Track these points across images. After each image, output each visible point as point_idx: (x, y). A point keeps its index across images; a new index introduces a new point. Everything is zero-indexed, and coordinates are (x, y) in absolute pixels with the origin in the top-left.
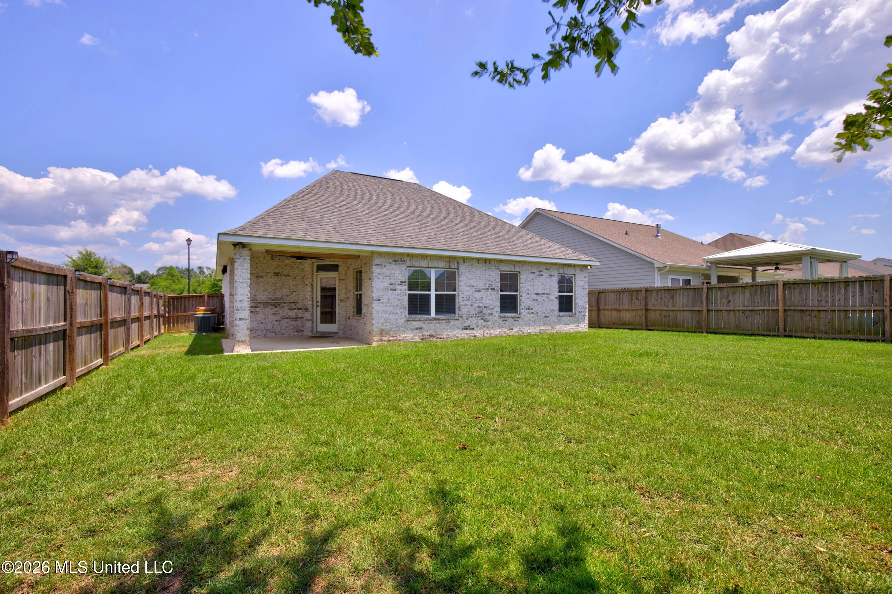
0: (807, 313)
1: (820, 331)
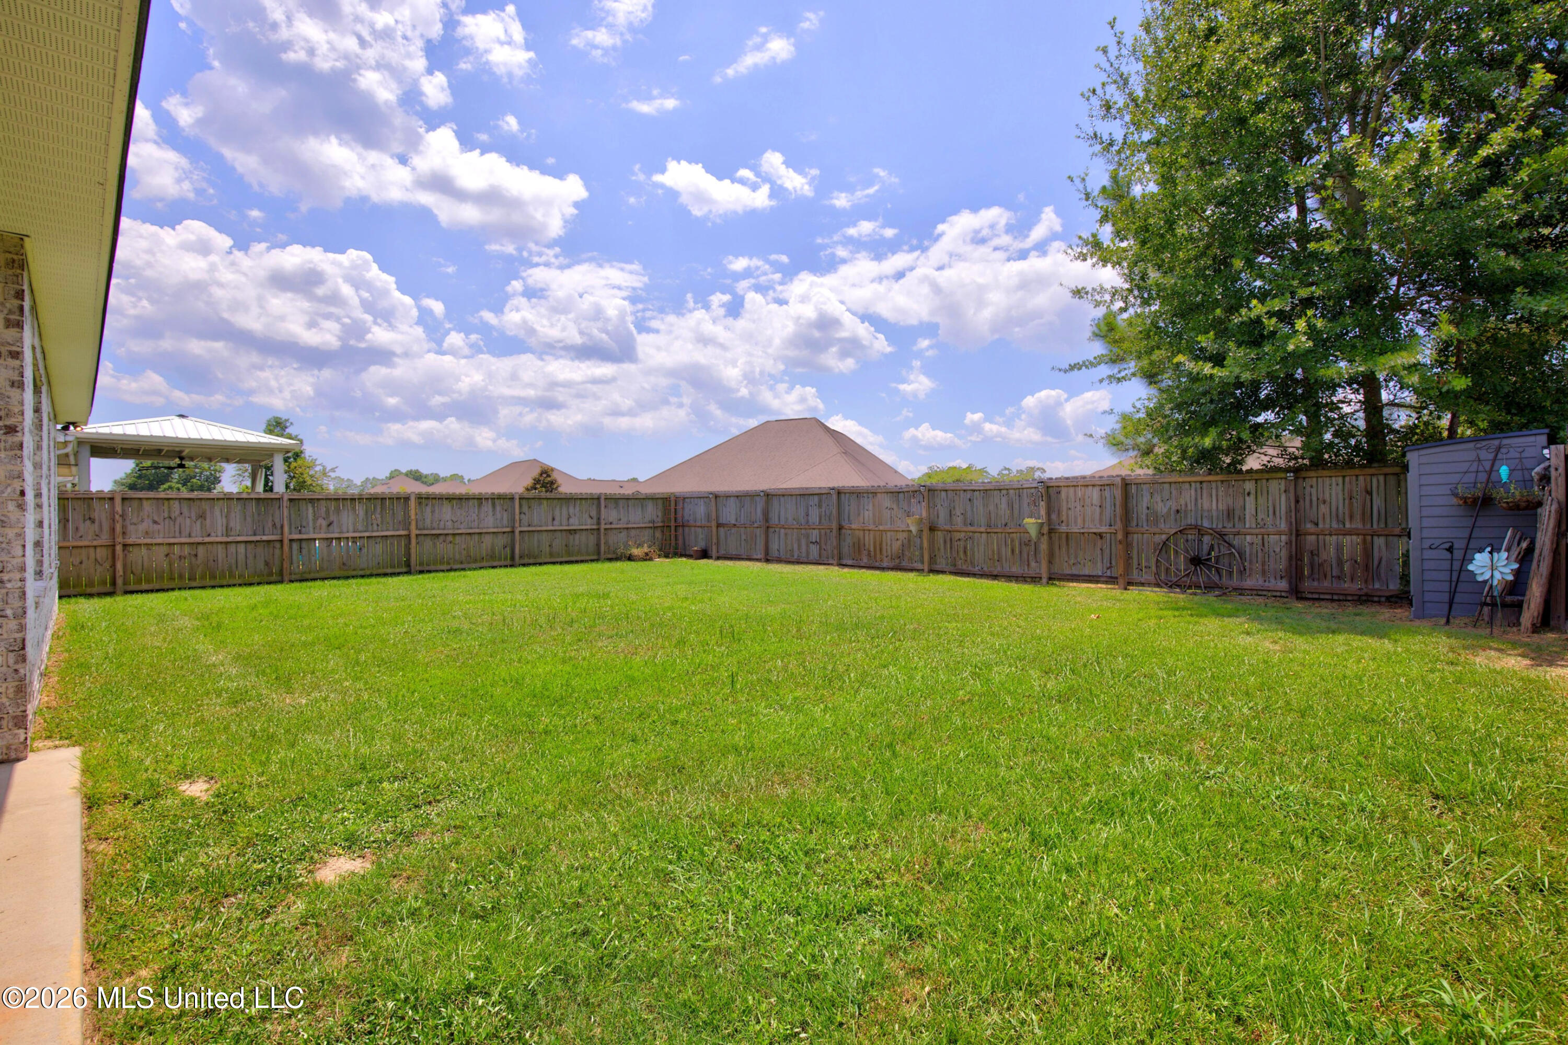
0: (441, 538)
1: (455, 561)
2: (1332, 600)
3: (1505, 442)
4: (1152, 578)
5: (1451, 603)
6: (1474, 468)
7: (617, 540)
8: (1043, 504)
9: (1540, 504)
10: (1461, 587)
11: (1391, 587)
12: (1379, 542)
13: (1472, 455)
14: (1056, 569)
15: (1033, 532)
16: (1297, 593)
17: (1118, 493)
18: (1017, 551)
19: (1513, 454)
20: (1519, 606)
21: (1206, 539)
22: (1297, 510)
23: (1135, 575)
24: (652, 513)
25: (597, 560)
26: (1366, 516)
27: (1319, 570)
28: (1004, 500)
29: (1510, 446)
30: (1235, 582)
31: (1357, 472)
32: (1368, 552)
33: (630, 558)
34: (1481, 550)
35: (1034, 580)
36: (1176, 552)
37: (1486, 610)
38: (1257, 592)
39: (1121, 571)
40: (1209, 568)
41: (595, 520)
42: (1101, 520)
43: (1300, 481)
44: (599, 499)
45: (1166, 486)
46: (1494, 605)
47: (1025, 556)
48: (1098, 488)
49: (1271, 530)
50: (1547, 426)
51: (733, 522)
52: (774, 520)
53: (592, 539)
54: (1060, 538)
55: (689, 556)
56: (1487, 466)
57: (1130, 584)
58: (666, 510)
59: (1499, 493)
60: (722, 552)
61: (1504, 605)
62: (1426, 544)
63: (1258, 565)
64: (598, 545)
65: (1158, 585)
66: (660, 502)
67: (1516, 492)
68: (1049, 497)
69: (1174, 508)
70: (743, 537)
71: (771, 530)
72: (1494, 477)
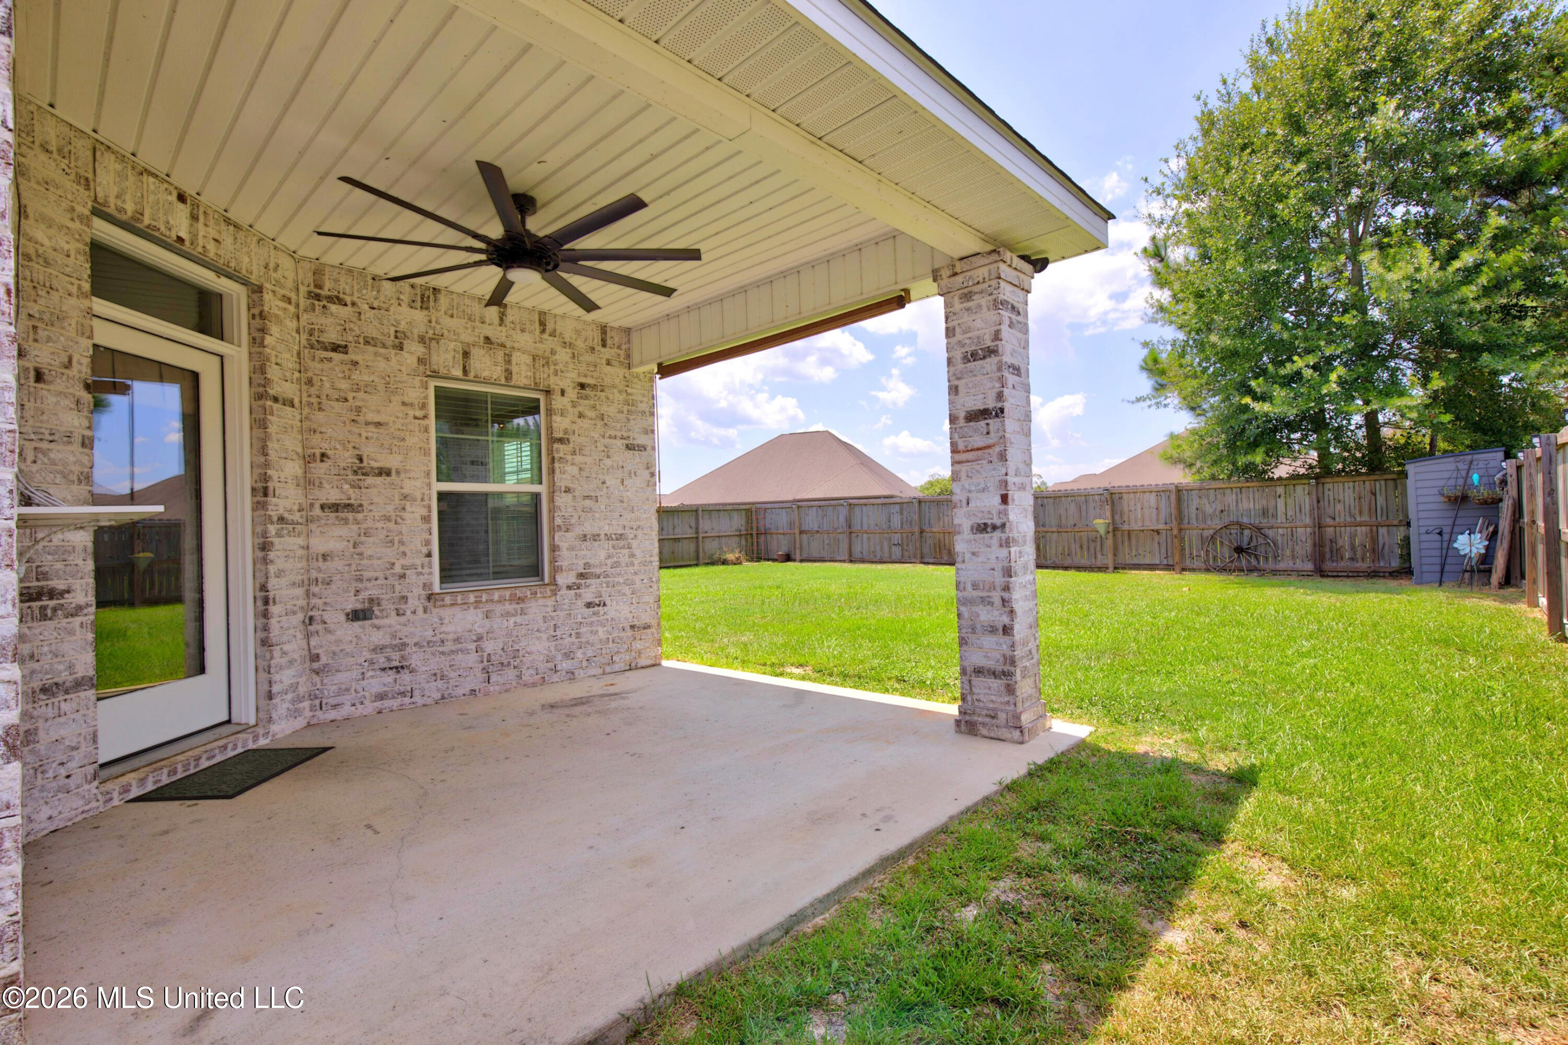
2: (1348, 577)
3: (1476, 457)
4: (1203, 566)
5: (1442, 572)
6: (1454, 475)
7: (710, 547)
8: (1108, 508)
9: (1501, 500)
10: (1449, 560)
11: (1393, 564)
12: (1383, 531)
13: (1452, 466)
14: (1120, 560)
15: (1102, 531)
16: (1320, 572)
17: (1173, 497)
18: (1085, 547)
19: (1481, 465)
20: (1489, 571)
21: (1247, 532)
22: (1318, 508)
23: (1188, 563)
24: (738, 522)
25: (697, 565)
26: (1373, 510)
27: (1337, 553)
28: (1073, 506)
29: (1477, 460)
30: (1271, 565)
31: (1364, 478)
32: (1374, 540)
33: (725, 562)
34: (1462, 533)
35: (1102, 569)
36: (1222, 543)
37: (1467, 575)
38: (1287, 572)
39: (1177, 558)
40: (1249, 554)
41: (694, 530)
42: (1158, 520)
43: (1320, 486)
44: (697, 511)
45: (1212, 492)
46: (1472, 571)
47: (1092, 550)
48: (1154, 494)
49: (1298, 524)
50: (1503, 445)
51: (816, 528)
52: (857, 526)
53: (692, 547)
54: (1123, 535)
55: (774, 560)
56: (1464, 473)
57: (1184, 570)
58: (749, 520)
59: (1472, 493)
60: (805, 556)
61: (1479, 571)
62: (1423, 530)
63: (1288, 553)
64: (697, 552)
65: (1208, 570)
66: (743, 513)
67: (1485, 493)
68: (1113, 503)
69: (1219, 509)
70: (826, 542)
71: (854, 535)
72: (1469, 482)
